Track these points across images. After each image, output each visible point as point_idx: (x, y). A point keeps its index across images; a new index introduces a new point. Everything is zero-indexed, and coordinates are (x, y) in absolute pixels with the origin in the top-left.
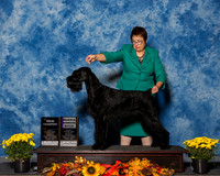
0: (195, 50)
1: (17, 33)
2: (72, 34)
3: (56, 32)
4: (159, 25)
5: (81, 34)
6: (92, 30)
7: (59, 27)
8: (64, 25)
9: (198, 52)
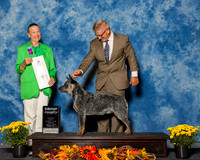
0: (178, 44)
1: (14, 29)
2: (64, 29)
3: (50, 28)
4: (145, 21)
5: (73, 30)
6: (83, 26)
7: (53, 23)
8: (57, 21)
9: (182, 46)
